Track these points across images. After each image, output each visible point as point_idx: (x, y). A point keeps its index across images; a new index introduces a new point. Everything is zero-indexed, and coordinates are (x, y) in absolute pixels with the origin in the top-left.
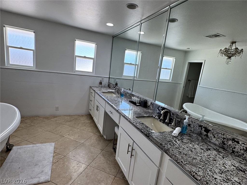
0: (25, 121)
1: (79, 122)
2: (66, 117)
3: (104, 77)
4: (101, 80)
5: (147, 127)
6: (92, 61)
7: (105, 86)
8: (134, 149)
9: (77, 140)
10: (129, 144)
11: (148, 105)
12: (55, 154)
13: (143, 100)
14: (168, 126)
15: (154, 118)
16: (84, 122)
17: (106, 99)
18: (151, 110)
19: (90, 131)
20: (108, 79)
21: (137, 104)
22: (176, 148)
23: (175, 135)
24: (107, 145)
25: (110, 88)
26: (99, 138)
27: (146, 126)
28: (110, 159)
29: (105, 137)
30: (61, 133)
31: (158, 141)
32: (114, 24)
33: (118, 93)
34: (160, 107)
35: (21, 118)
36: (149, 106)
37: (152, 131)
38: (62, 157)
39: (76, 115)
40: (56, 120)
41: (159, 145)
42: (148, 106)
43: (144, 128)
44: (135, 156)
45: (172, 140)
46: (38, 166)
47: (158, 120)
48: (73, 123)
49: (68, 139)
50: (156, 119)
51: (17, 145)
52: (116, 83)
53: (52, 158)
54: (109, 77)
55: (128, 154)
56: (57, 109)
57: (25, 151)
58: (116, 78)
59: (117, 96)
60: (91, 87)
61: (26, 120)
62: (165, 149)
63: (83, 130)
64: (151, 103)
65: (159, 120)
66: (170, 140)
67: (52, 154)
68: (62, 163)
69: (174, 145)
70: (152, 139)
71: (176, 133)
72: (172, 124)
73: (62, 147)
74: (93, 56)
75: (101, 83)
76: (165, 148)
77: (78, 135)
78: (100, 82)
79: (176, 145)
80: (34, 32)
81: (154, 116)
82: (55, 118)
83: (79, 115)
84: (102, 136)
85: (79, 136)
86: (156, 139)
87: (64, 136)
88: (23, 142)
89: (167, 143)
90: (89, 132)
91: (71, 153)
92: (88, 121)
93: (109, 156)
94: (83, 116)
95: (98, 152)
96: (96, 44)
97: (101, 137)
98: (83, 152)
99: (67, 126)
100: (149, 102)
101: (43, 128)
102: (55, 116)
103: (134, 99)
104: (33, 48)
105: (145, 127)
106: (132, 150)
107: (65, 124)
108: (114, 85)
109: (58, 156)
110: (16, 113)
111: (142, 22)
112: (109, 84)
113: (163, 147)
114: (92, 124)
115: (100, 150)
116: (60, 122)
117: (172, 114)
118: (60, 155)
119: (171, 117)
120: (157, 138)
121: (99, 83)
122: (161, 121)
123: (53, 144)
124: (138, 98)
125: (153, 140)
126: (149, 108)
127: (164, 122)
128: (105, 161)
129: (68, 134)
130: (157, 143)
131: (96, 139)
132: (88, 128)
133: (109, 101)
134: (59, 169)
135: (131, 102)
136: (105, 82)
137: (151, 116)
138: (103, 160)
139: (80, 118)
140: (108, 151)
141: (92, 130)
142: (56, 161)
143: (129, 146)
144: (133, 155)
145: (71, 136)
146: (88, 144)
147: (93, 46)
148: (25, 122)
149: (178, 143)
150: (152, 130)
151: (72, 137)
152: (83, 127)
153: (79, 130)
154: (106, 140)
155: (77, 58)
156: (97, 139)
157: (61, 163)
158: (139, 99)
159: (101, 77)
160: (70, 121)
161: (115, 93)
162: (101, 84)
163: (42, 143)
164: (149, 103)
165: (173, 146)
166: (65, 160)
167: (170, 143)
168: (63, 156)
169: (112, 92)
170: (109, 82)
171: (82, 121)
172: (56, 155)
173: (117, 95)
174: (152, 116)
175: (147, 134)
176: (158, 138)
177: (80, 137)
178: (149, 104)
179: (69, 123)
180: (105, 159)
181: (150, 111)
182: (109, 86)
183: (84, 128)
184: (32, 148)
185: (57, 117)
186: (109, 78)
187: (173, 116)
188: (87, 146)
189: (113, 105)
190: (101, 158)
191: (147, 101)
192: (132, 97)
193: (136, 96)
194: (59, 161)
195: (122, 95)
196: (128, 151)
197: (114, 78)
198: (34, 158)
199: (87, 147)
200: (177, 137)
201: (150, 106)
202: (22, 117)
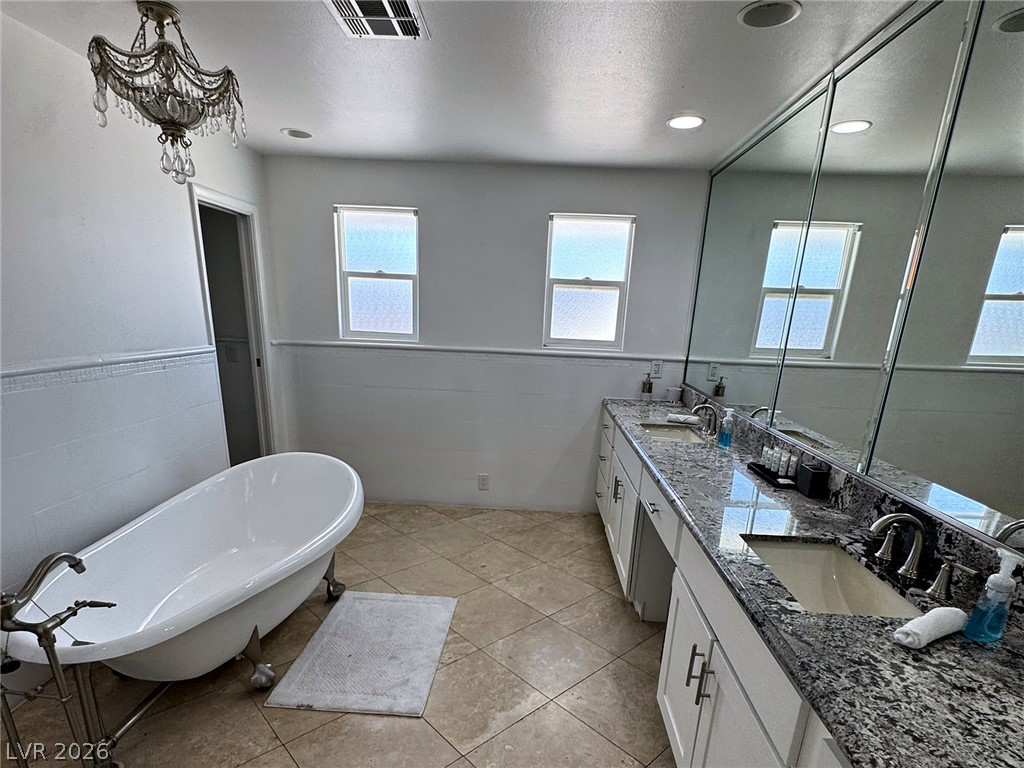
0: (388, 517)
1: (551, 538)
2: (511, 517)
3: (664, 361)
4: (649, 374)
5: (773, 584)
6: (614, 294)
7: (665, 397)
8: (713, 673)
9: (530, 604)
10: (695, 647)
11: (834, 488)
12: (450, 637)
13: (814, 462)
14: (903, 594)
15: (844, 548)
16: (572, 541)
17: (642, 454)
18: (843, 511)
19: (585, 575)
20: (683, 366)
21: (781, 481)
22: (876, 698)
23: (906, 641)
24: (640, 640)
25: (685, 405)
26: (615, 610)
27: (769, 581)
28: (640, 698)
29: (638, 609)
30: (485, 570)
31: (795, 648)
32: (702, 118)
33: (712, 426)
34: (888, 501)
35: (365, 504)
36: (836, 494)
37: (790, 603)
38: (470, 652)
39: (548, 512)
40: (477, 525)
41: (795, 666)
42: (834, 495)
43: (759, 585)
44: (713, 699)
45: (880, 658)
46: (397, 662)
47: (859, 560)
48: (531, 539)
49: (501, 595)
50: (851, 554)
51: (356, 588)
52: (717, 383)
53: (442, 646)
54: (687, 358)
55: (688, 684)
56: (483, 483)
57: (371, 610)
58: (716, 360)
59: (700, 441)
60: (604, 404)
61: (390, 513)
62: (813, 688)
63: (561, 569)
64: (848, 480)
65: (864, 559)
66: (866, 657)
67: (443, 636)
68: (467, 669)
69: (876, 684)
70: (772, 639)
71: (915, 634)
72: (929, 591)
73: (477, 616)
74: (619, 274)
75: (648, 387)
76: (815, 685)
77: (540, 585)
78: (644, 383)
79: (887, 685)
80: (416, 213)
81: (844, 541)
82: (473, 514)
83: (559, 514)
84: (626, 604)
85: (541, 589)
86: (791, 640)
87: (492, 580)
88: (370, 583)
89: (839, 668)
90: (582, 580)
91: (504, 644)
92: (584, 538)
93: (640, 685)
94: (570, 516)
95: (598, 660)
96: (634, 221)
97: (625, 606)
98: (544, 650)
99: (509, 549)
100: (838, 472)
101: (433, 546)
102: (475, 510)
103: (774, 457)
104: (413, 271)
105: (761, 582)
106: (703, 670)
107: (504, 540)
108: (702, 393)
109: (461, 644)
110: (351, 486)
111: (838, 72)
112: (683, 391)
113: (808, 682)
114: (599, 553)
115: (607, 654)
116: (487, 531)
117: (942, 538)
118: (466, 644)
119: (939, 552)
120: (800, 638)
121: (640, 385)
122: (871, 569)
123: (453, 602)
124: (790, 452)
125: (774, 641)
126: (836, 501)
127: (888, 573)
128: (618, 699)
129: (507, 575)
130: (787, 659)
131: (603, 609)
132: (580, 566)
133: (654, 462)
134: (454, 685)
135: (756, 472)
136: (668, 380)
137: (830, 536)
138: (611, 692)
139: (559, 523)
140: (638, 667)
141: (593, 575)
142: (452, 660)
143: (694, 654)
144: (709, 696)
145: (514, 587)
146: (569, 623)
147: (620, 230)
148: (386, 520)
149: (903, 680)
150: (792, 599)
151: (516, 588)
152: (563, 559)
153: (545, 568)
154: (643, 621)
155: (556, 288)
156: (608, 610)
157: (463, 670)
158: (794, 459)
159: (651, 360)
160: (521, 533)
161: (700, 429)
162: (650, 391)
163: (420, 593)
164: (839, 480)
165: (865, 686)
166: (480, 663)
167: (858, 671)
168: (475, 649)
169: (686, 426)
170: (684, 382)
171: (565, 537)
172: (455, 641)
173: (703, 439)
174: (834, 542)
175: (756, 613)
176: (805, 638)
177: (543, 595)
178: (836, 484)
179: (518, 539)
180: (620, 691)
181: (836, 515)
182: (683, 400)
183: (568, 563)
184: (392, 604)
185: (482, 513)
186: (687, 362)
187: (947, 550)
188: (566, 630)
189: (662, 481)
190: (603, 683)
191: (830, 468)
192: (766, 449)
193: (783, 445)
194: (459, 662)
195: (724, 438)
196: (690, 676)
197: (709, 363)
198: (390, 634)
199: (562, 632)
200: (920, 650)
201: (843, 493)
202: (367, 502)
